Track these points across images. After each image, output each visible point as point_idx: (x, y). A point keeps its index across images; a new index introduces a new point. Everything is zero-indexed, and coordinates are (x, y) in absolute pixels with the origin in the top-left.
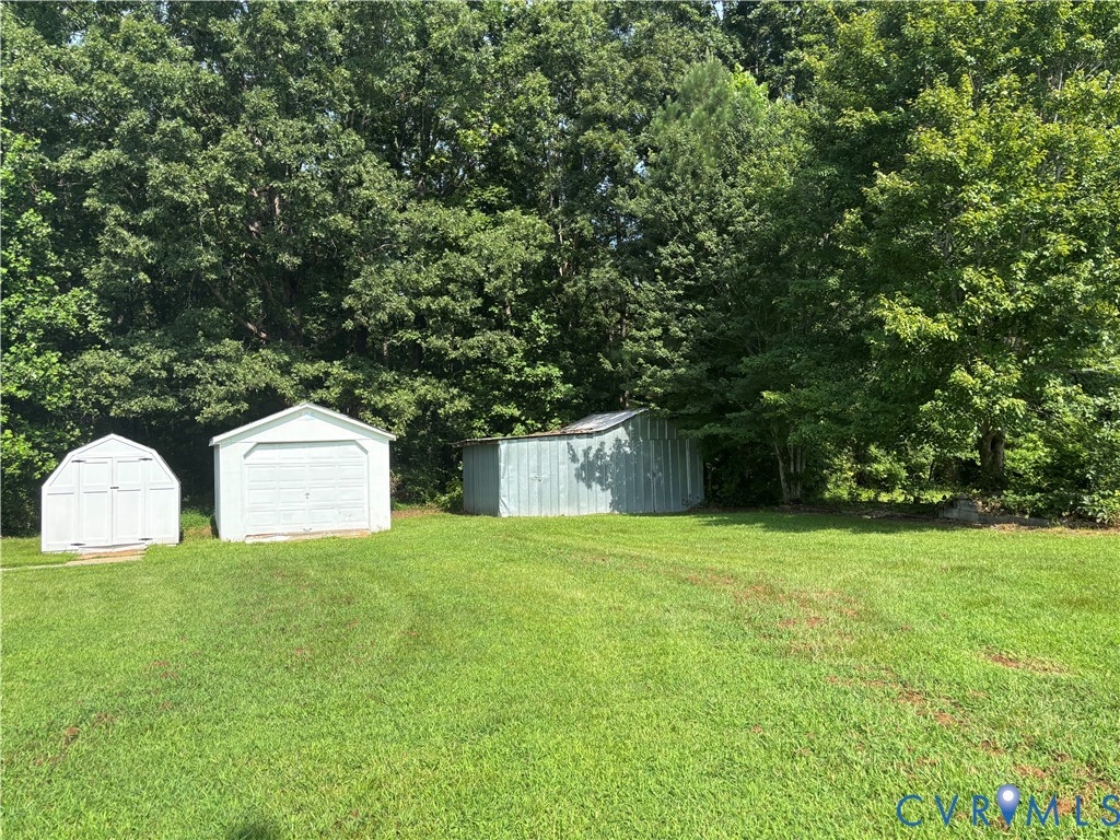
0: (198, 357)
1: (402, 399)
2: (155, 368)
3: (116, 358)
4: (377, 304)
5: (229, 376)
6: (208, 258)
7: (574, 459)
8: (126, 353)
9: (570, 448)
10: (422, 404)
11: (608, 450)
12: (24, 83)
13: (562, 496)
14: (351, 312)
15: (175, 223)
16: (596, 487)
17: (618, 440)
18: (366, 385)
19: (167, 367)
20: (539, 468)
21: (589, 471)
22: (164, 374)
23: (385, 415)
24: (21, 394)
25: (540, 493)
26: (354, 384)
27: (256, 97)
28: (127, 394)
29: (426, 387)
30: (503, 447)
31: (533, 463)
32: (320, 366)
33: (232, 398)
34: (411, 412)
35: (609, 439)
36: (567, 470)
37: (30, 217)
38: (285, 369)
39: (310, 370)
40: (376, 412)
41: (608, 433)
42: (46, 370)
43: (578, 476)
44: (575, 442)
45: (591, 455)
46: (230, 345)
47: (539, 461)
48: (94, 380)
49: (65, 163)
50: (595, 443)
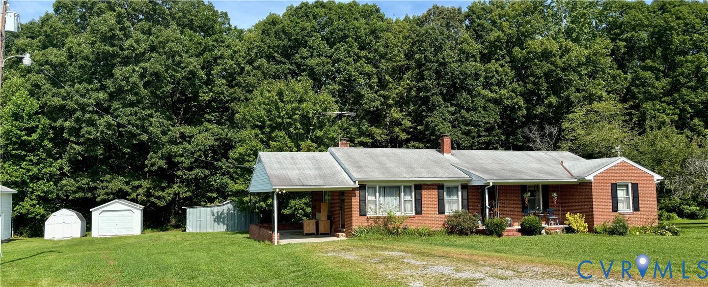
0: (98, 180)
2: (84, 184)
3: (72, 181)
4: (154, 164)
5: (107, 187)
6: (100, 152)
7: (214, 215)
8: (75, 180)
9: (212, 212)
11: (225, 212)
12: (47, 103)
13: (208, 226)
14: (147, 165)
15: (89, 143)
16: (221, 224)
17: (229, 208)
18: (153, 189)
19: (88, 184)
20: (200, 217)
21: (218, 219)
22: (87, 186)
24: (42, 195)
25: (200, 225)
26: (150, 188)
28: (75, 192)
30: (188, 210)
31: (198, 215)
33: (107, 194)
35: (225, 207)
36: (210, 218)
37: (46, 142)
38: (127, 183)
39: (136, 183)
41: (224, 205)
42: (49, 187)
43: (214, 221)
44: (212, 208)
45: (219, 214)
46: (108, 177)
47: (200, 214)
48: (65, 189)
49: (58, 123)
50: (220, 209)
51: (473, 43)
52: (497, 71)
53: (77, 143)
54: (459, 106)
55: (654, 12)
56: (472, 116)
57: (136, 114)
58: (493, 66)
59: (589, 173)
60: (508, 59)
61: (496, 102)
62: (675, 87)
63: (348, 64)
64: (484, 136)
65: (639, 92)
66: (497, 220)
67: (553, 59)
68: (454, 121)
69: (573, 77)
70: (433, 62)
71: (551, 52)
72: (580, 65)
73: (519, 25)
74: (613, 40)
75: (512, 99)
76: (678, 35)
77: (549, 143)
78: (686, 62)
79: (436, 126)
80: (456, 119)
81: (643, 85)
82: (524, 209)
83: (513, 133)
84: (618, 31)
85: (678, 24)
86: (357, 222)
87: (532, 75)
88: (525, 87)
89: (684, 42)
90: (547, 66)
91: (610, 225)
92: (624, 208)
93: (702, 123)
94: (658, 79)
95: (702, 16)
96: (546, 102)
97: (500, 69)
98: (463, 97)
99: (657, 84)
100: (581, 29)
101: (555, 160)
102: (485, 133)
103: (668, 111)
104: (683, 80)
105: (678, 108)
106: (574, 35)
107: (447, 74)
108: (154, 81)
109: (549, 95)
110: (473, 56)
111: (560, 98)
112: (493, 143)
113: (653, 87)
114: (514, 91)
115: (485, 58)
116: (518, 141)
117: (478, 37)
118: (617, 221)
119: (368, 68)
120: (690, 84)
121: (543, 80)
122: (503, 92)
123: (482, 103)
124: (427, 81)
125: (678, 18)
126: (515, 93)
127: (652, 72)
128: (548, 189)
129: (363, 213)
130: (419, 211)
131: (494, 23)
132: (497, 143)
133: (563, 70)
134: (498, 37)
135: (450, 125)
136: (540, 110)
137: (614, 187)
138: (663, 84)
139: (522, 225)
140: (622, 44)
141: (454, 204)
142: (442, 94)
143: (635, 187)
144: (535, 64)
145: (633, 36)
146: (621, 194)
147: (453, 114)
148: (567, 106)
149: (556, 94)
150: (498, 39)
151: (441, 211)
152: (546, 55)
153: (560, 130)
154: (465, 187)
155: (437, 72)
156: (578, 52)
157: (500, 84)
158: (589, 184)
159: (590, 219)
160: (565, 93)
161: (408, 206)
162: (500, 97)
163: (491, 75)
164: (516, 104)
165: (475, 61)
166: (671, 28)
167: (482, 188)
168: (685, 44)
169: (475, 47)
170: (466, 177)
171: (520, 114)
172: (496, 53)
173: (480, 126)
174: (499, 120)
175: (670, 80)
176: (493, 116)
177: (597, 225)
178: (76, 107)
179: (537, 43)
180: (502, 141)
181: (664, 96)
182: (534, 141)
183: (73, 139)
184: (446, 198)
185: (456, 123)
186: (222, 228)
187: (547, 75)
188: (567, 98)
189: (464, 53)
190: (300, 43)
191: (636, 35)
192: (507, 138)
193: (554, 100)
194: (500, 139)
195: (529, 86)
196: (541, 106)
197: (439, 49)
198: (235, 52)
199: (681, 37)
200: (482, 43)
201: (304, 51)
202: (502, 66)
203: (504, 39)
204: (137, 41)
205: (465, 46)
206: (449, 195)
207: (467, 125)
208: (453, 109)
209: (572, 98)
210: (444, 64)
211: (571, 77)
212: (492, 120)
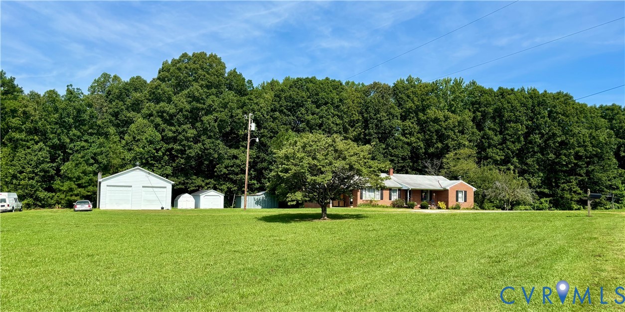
1: (224, 187)
4: (221, 171)
6: (193, 163)
7: (255, 200)
8: (177, 178)
9: (254, 198)
10: (228, 188)
11: (261, 199)
13: (252, 206)
14: (216, 171)
15: (189, 158)
16: (259, 206)
17: (263, 197)
18: (218, 185)
19: (184, 181)
20: (248, 201)
21: (258, 203)
23: (221, 190)
25: (248, 205)
26: (216, 184)
27: (204, 137)
29: (229, 185)
30: (242, 197)
32: (209, 180)
34: (226, 189)
35: (261, 196)
36: (253, 202)
38: (203, 181)
40: (219, 190)
41: (261, 195)
43: (255, 203)
44: (255, 197)
45: (258, 200)
46: (194, 177)
47: (248, 199)
50: (259, 197)
51: (397, 109)
52: (409, 126)
53: (182, 158)
54: (388, 145)
55: (498, 96)
56: (395, 151)
57: (213, 143)
58: (408, 123)
59: (448, 186)
60: (416, 119)
61: (408, 144)
62: (504, 141)
63: (328, 119)
64: (401, 163)
65: (485, 142)
66: (412, 202)
67: (440, 123)
68: (385, 153)
69: (451, 133)
70: (374, 119)
71: (439, 119)
72: (454, 127)
73: (423, 100)
74: (474, 112)
75: (417, 143)
76: (507, 112)
77: (435, 169)
78: (511, 127)
79: (375, 156)
80: (386, 152)
81: (488, 138)
82: (422, 200)
83: (417, 162)
84: (477, 106)
85: (508, 106)
86: (359, 202)
87: (429, 130)
88: (425, 137)
89: (510, 116)
90: (437, 127)
91: (454, 206)
92: (461, 200)
93: (517, 161)
94: (496, 135)
95: (522, 102)
96: (436, 146)
97: (411, 125)
98: (390, 140)
99: (495, 138)
100: (457, 105)
101: (436, 180)
102: (401, 161)
103: (499, 154)
104: (508, 137)
105: (505, 152)
106: (453, 108)
107: (381, 126)
108: (222, 124)
109: (437, 142)
110: (396, 116)
111: (443, 144)
112: (405, 167)
113: (493, 140)
114: (418, 138)
115: (404, 118)
116: (419, 166)
117: (400, 105)
118: (457, 205)
119: (338, 121)
120: (512, 140)
121: (434, 134)
122: (413, 139)
123: (400, 144)
124: (371, 130)
125: (509, 103)
126: (419, 140)
127: (493, 131)
128: (432, 192)
129: (361, 198)
130: (382, 198)
131: (408, 97)
132: (408, 167)
133: (445, 129)
134: (411, 106)
135: (382, 155)
136: (432, 150)
137: (457, 192)
138: (497, 139)
139: (421, 205)
140: (479, 114)
141: (395, 196)
142: (378, 138)
143: (465, 192)
144: (431, 125)
145: (485, 110)
146: (460, 195)
147: (384, 149)
148: (447, 149)
149: (441, 142)
150: (411, 108)
151: (390, 199)
152: (436, 120)
153: (442, 163)
154: (400, 190)
155: (377, 125)
156: (454, 119)
157: (411, 134)
158: (448, 190)
159: (447, 204)
160: (446, 142)
161: (378, 196)
162: (411, 142)
163: (406, 128)
164: (419, 146)
165: (397, 119)
166: (504, 108)
167: (406, 191)
168: (511, 117)
169: (397, 111)
170: (400, 186)
171: (421, 151)
172: (409, 115)
173: (399, 157)
174: (410, 154)
175: (502, 136)
176: (407, 152)
177: (450, 206)
178: (183, 138)
179: (432, 113)
180: (410, 166)
181: (498, 145)
182: (428, 168)
183: (179, 155)
184: (392, 194)
185: (386, 154)
186: (259, 207)
187: (437, 131)
188: (447, 145)
189: (391, 114)
190: (300, 105)
191: (487, 109)
192: (413, 164)
193: (440, 145)
194: (409, 165)
195: (427, 137)
196: (432, 147)
197: (377, 112)
198: (261, 108)
199: (509, 114)
200: (402, 109)
201: (303, 110)
202: (412, 123)
203: (414, 107)
204: (213, 101)
205: (392, 110)
206: (393, 193)
207: (392, 156)
208: (384, 146)
209: (449, 145)
210: (381, 121)
211: (449, 133)
212: (406, 154)
